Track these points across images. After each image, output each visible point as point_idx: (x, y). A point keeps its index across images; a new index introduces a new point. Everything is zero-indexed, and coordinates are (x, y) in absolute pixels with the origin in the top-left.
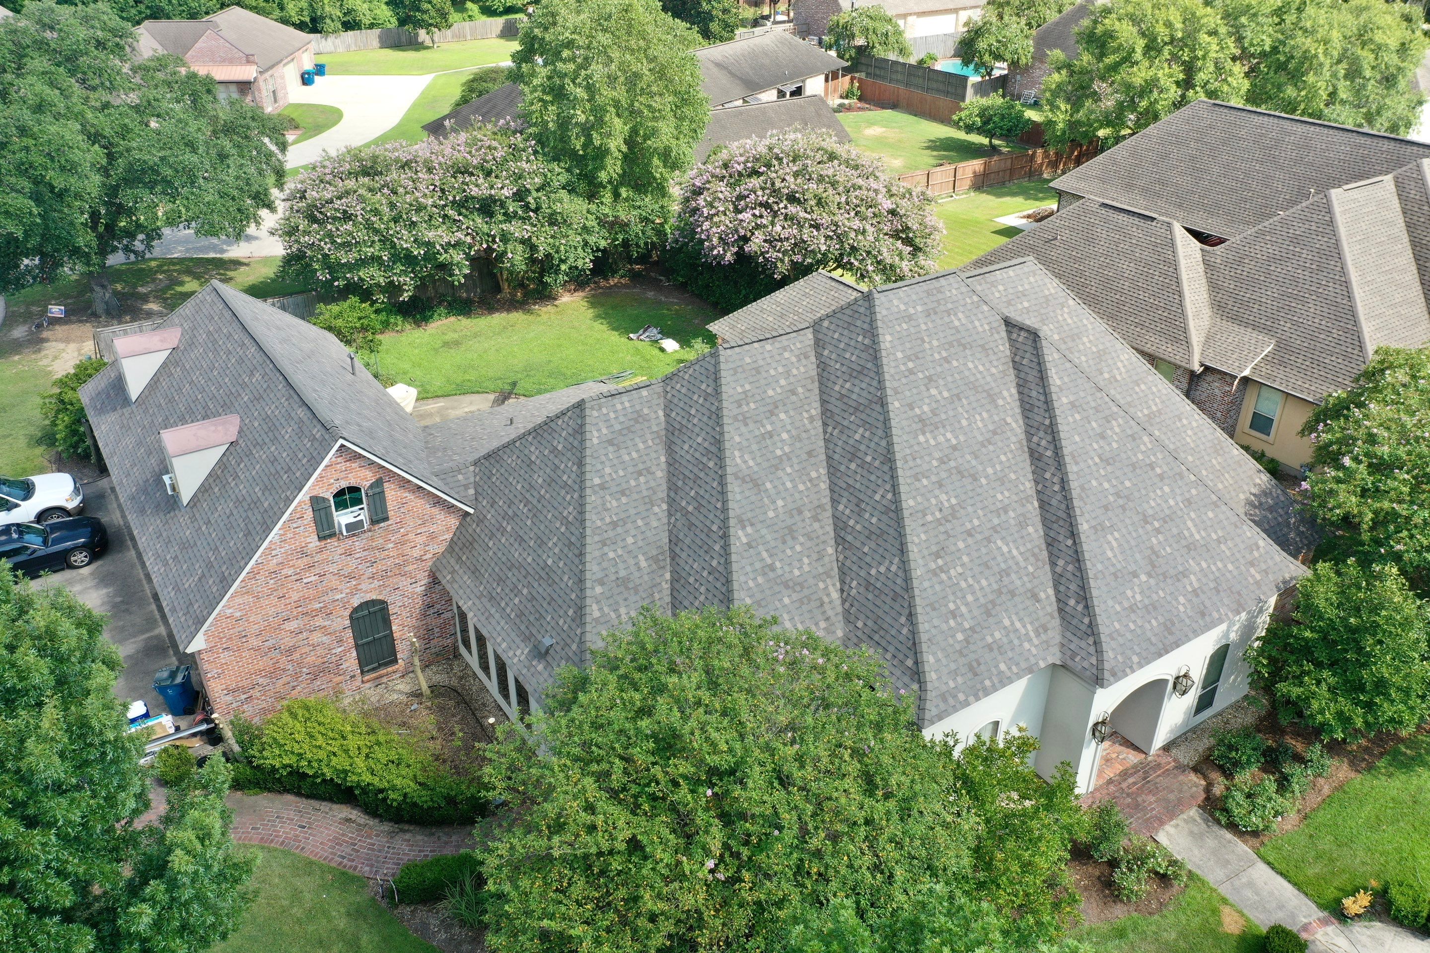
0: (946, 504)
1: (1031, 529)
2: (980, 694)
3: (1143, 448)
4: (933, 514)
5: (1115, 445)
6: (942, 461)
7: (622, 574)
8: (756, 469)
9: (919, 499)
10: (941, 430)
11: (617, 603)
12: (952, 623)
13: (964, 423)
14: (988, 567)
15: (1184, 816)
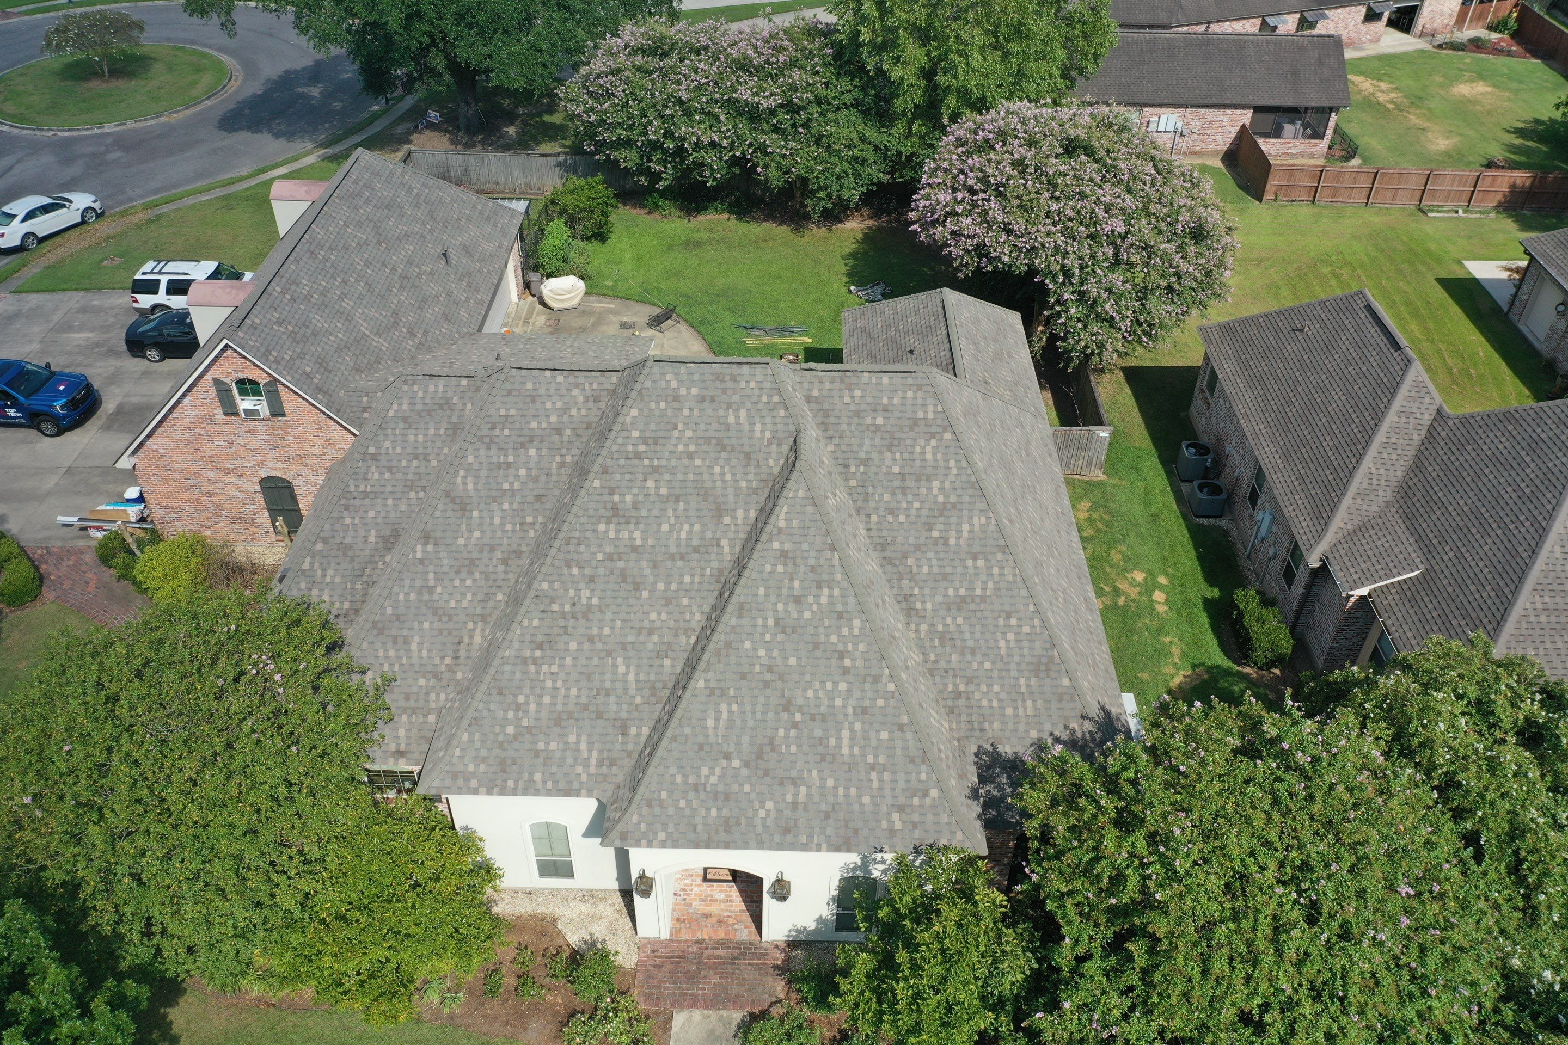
0: (584, 601)
1: (667, 662)
2: (495, 790)
3: (845, 631)
4: (562, 605)
5: (807, 615)
6: (610, 557)
7: (348, 540)
8: (472, 493)
9: (557, 585)
10: (632, 526)
11: (329, 564)
12: (511, 714)
13: (665, 527)
14: (589, 679)
15: (725, 1013)
